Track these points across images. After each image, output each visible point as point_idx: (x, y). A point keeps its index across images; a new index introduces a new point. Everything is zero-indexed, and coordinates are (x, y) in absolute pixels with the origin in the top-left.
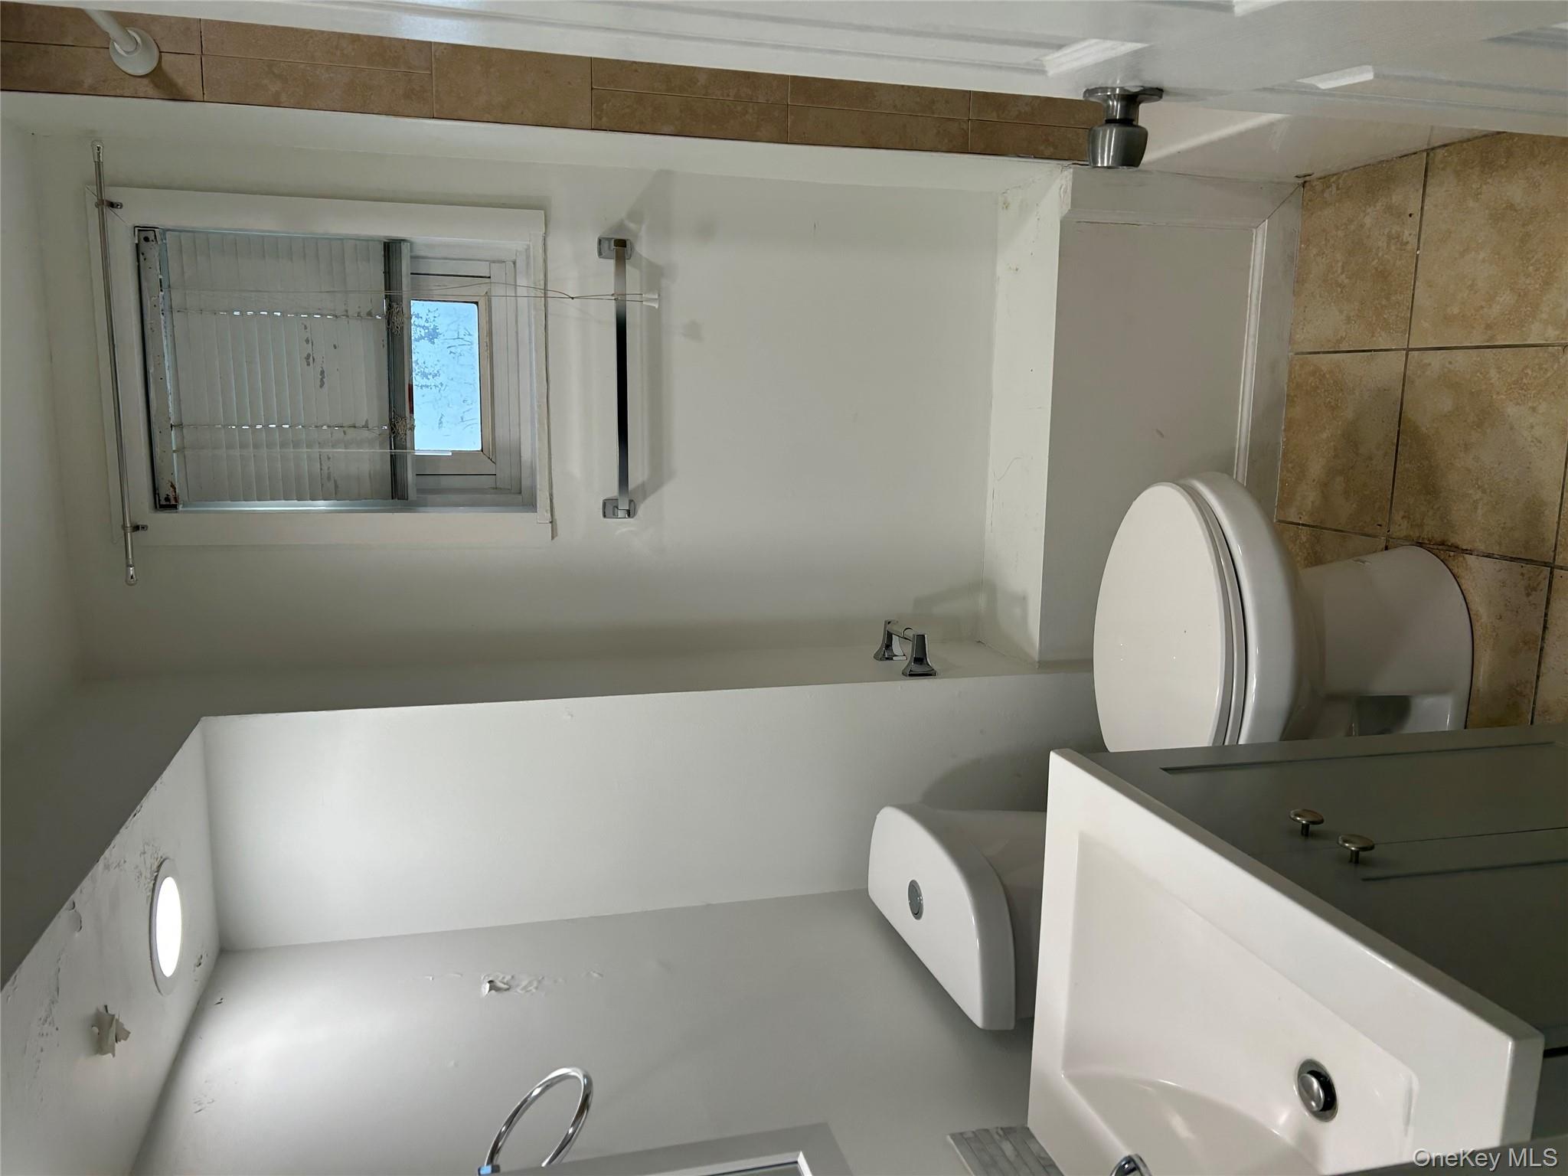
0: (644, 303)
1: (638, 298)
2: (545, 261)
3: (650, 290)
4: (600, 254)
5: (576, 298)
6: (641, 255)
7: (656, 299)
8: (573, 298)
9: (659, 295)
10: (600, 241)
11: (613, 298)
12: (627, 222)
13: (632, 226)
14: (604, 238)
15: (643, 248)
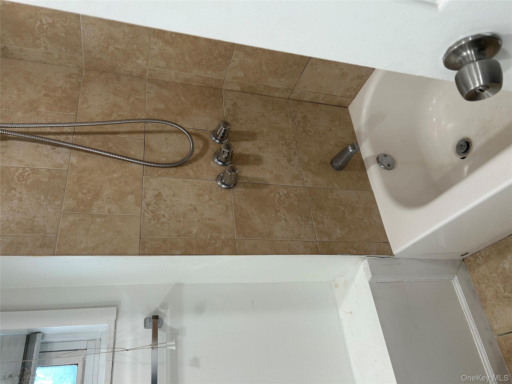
0: (168, 348)
1: (165, 345)
2: (115, 333)
3: (171, 340)
4: (145, 326)
5: (130, 350)
6: (167, 325)
7: (174, 345)
8: (128, 350)
9: (176, 343)
10: (145, 319)
11: (151, 347)
12: (160, 309)
13: (162, 311)
14: (147, 318)
15: (168, 321)
